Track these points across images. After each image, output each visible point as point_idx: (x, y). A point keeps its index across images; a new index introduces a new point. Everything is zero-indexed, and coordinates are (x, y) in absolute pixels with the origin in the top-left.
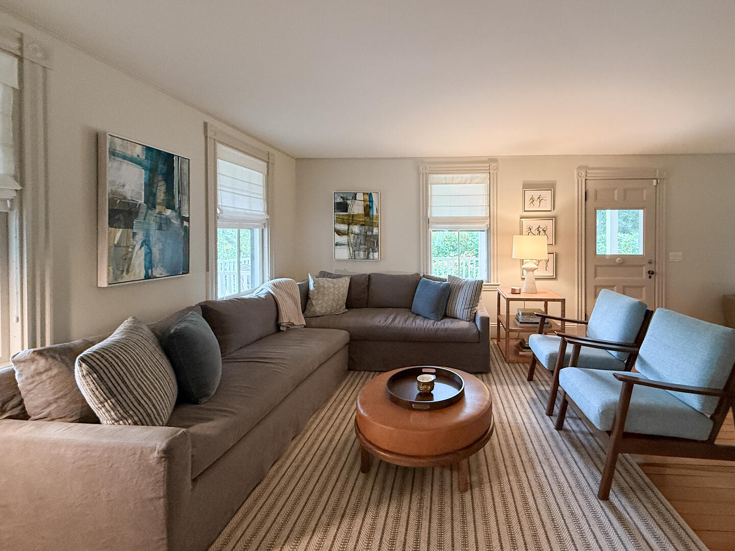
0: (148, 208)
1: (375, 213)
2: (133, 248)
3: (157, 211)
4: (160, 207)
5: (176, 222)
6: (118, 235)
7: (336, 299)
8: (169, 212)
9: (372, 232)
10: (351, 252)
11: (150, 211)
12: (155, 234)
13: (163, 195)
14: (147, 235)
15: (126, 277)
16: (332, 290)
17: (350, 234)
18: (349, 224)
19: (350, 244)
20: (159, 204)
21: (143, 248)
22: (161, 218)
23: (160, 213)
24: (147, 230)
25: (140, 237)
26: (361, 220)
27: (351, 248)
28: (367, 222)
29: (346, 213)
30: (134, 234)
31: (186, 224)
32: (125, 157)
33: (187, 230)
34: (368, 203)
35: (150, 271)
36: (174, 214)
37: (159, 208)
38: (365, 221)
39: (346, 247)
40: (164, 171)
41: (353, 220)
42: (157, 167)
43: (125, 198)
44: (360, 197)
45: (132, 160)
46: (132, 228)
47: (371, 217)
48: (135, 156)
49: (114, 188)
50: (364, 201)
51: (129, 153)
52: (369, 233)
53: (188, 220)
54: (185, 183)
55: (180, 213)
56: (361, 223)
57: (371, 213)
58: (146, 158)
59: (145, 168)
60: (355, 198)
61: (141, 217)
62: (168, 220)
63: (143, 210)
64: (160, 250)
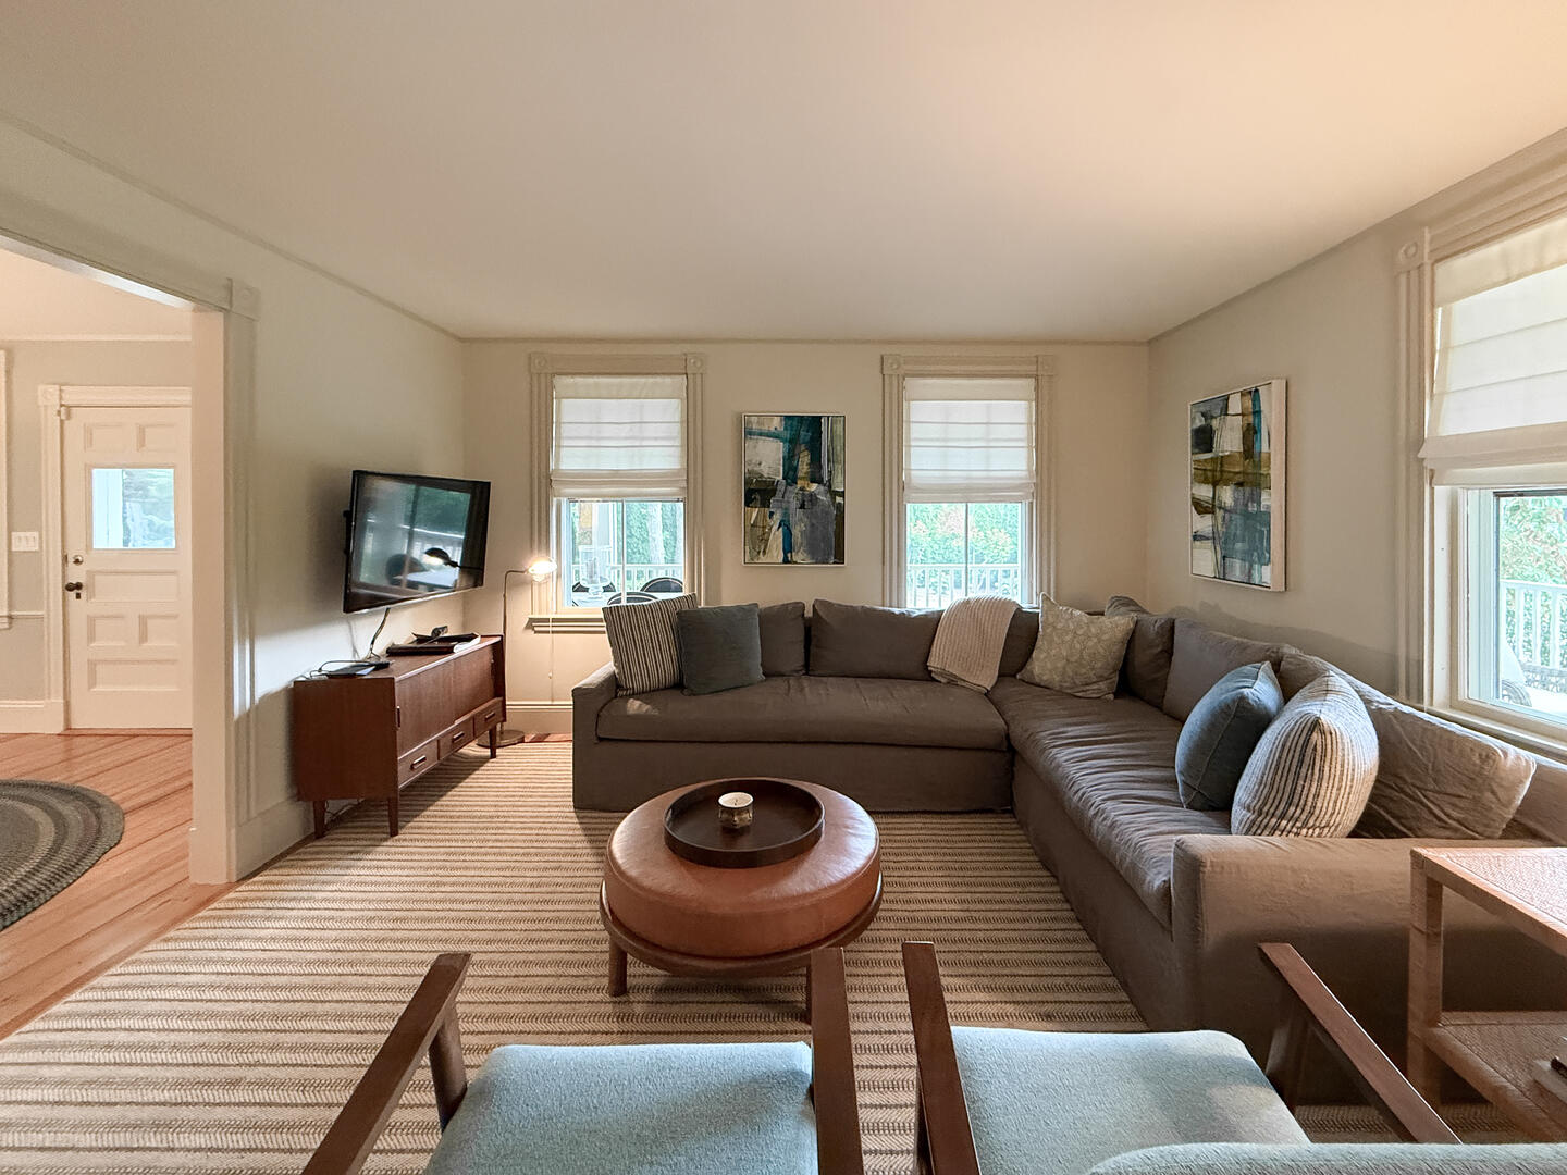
0: (788, 484)
1: (1265, 448)
2: (770, 529)
3: (799, 486)
4: (803, 482)
5: (824, 498)
6: (754, 515)
7: (1073, 659)
8: (814, 487)
9: (1259, 503)
10: (1219, 557)
11: (789, 488)
12: (797, 515)
13: (806, 467)
14: (786, 514)
15: (763, 559)
16: (1068, 638)
17: (1218, 511)
18: (1215, 484)
19: (1216, 536)
20: (801, 478)
21: (781, 529)
22: (803, 494)
23: (802, 489)
24: (786, 509)
25: (778, 517)
26: (1237, 470)
27: (1218, 549)
28: (1248, 474)
29: (1208, 456)
30: (772, 514)
31: (839, 499)
32: (761, 434)
33: (840, 509)
34: (1251, 419)
35: (789, 555)
36: (822, 488)
37: (800, 483)
38: (1244, 473)
39: (1209, 543)
40: (808, 439)
41: (1222, 471)
42: (799, 436)
43: (762, 476)
44: (1235, 405)
45: (769, 435)
46: (769, 507)
47: (1257, 460)
48: (772, 429)
49: (750, 468)
50: (1243, 414)
51: (765, 428)
52: (1252, 508)
53: (842, 494)
54: (838, 448)
55: (830, 487)
56: (1239, 478)
57: (1256, 450)
58: (786, 429)
59: (784, 441)
60: (1225, 411)
61: (779, 495)
62: (813, 497)
63: (781, 488)
64: (801, 532)
